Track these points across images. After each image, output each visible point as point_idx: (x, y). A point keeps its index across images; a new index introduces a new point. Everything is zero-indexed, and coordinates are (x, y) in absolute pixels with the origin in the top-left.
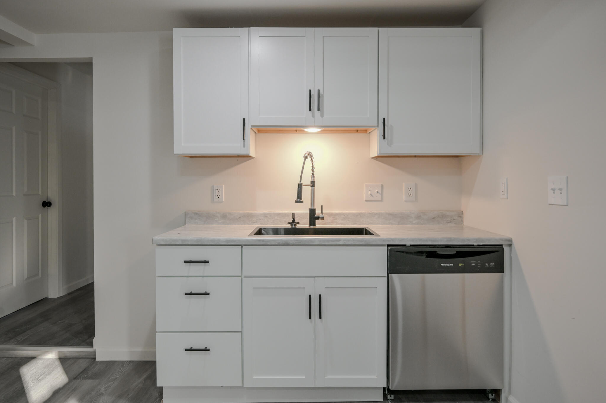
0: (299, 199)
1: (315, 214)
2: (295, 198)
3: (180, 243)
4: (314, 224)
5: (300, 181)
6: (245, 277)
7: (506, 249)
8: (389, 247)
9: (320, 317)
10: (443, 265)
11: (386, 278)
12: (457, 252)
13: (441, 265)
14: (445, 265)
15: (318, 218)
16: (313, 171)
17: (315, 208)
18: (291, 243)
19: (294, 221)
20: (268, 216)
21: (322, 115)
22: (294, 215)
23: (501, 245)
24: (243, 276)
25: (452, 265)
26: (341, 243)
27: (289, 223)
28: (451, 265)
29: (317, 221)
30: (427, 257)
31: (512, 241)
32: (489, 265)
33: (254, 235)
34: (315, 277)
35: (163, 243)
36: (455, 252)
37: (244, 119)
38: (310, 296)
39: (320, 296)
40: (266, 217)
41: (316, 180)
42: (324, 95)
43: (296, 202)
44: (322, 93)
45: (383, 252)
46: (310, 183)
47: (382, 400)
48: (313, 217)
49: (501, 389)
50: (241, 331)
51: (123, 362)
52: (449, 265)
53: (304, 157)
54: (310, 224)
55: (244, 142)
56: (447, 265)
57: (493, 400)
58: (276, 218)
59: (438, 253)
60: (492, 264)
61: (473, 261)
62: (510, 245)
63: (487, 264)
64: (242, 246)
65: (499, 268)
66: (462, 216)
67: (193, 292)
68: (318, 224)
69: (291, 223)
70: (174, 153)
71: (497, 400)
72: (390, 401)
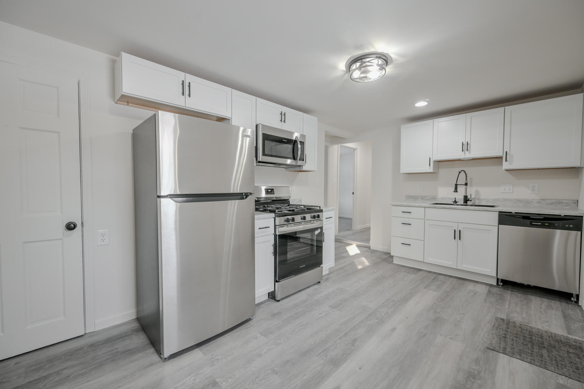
0: (456, 190)
1: (467, 198)
2: (454, 190)
3: (400, 205)
4: (467, 203)
5: (457, 183)
6: (426, 220)
9: (460, 239)
10: (534, 223)
11: (497, 227)
13: (532, 223)
15: (469, 200)
16: (466, 178)
17: (467, 195)
18: (447, 208)
19: (455, 201)
21: (470, 153)
22: (455, 198)
25: (541, 224)
26: (472, 209)
27: (453, 202)
28: (539, 224)
29: (468, 201)
30: (523, 219)
32: (569, 226)
33: (433, 204)
34: (458, 223)
35: (394, 205)
36: (543, 218)
37: (430, 158)
38: (455, 230)
39: (460, 230)
40: (443, 199)
41: (468, 182)
42: (471, 143)
43: (454, 192)
44: (469, 143)
45: (497, 214)
46: (464, 184)
47: (496, 284)
48: (466, 200)
49: (580, 295)
50: (423, 240)
51: (379, 251)
53: (459, 172)
54: (464, 203)
55: (430, 167)
56: (537, 224)
57: (575, 302)
59: (531, 217)
60: (571, 226)
61: (556, 223)
63: (567, 226)
64: (425, 208)
65: (578, 228)
66: (577, 203)
67: (405, 223)
68: (469, 203)
69: (454, 202)
70: (401, 172)
71: (577, 302)
72: (500, 286)
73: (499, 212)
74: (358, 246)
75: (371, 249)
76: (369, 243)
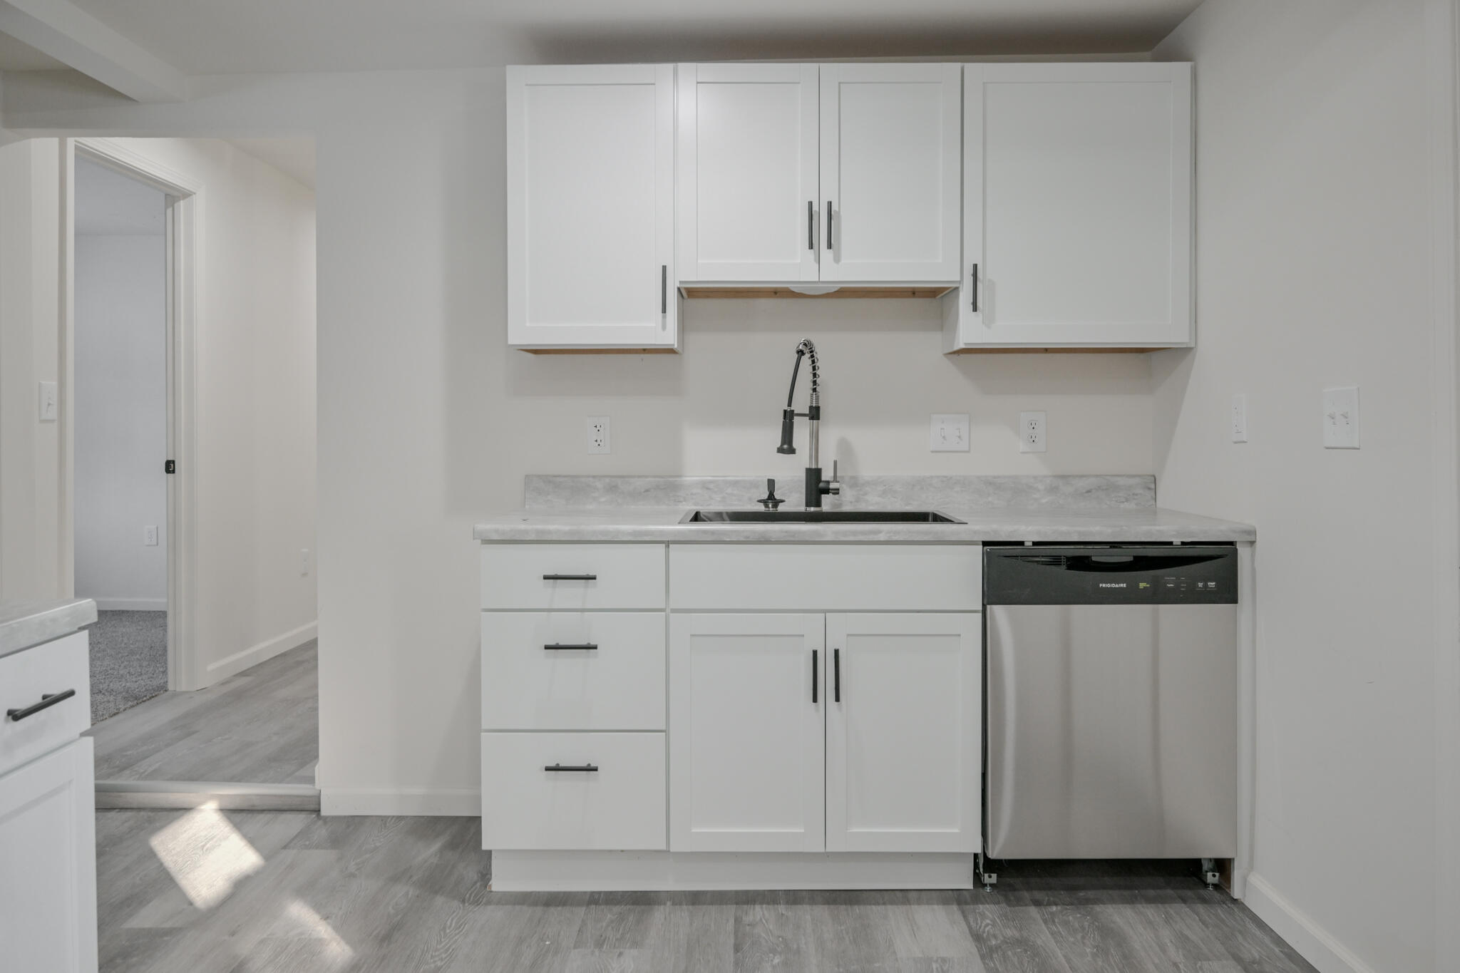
0: (787, 447)
1: (819, 479)
2: (779, 445)
3: (533, 537)
4: (818, 504)
5: (790, 405)
6: (674, 611)
7: (1243, 552)
8: (985, 548)
9: (837, 699)
10: (1104, 585)
11: (980, 615)
12: (1135, 557)
13: (1101, 585)
14: (1109, 585)
15: (827, 491)
16: (815, 383)
17: (819, 467)
19: (771, 496)
20: (711, 486)
21: (837, 259)
22: (771, 483)
23: (1231, 543)
24: (668, 611)
25: (1125, 585)
26: (882, 537)
27: (760, 501)
28: (1121, 585)
30: (1069, 568)
31: (1255, 533)
32: (1206, 586)
33: (691, 521)
34: (825, 611)
35: (496, 537)
36: (1132, 559)
37: (664, 268)
38: (815, 653)
39: (837, 652)
40: (708, 489)
41: (821, 404)
42: (842, 213)
43: (780, 450)
44: (837, 209)
45: (975, 556)
46: (808, 412)
47: (970, 886)
48: (816, 486)
49: (1234, 859)
50: (664, 728)
51: (383, 819)
52: (1117, 586)
53: (798, 352)
54: (809, 504)
55: (664, 318)
56: (1114, 585)
57: (1216, 886)
58: (729, 491)
59: (1094, 559)
60: (1212, 584)
61: (1170, 577)
62: (1252, 543)
63: (1200, 585)
64: (668, 544)
65: (1227, 592)
66: (1153, 486)
67: (562, 643)
68: (828, 503)
69: (765, 502)
70: (510, 342)
71: (1223, 886)
72: (988, 889)
73: (985, 544)
74: (236, 814)
75: (323, 813)
76: (311, 780)
